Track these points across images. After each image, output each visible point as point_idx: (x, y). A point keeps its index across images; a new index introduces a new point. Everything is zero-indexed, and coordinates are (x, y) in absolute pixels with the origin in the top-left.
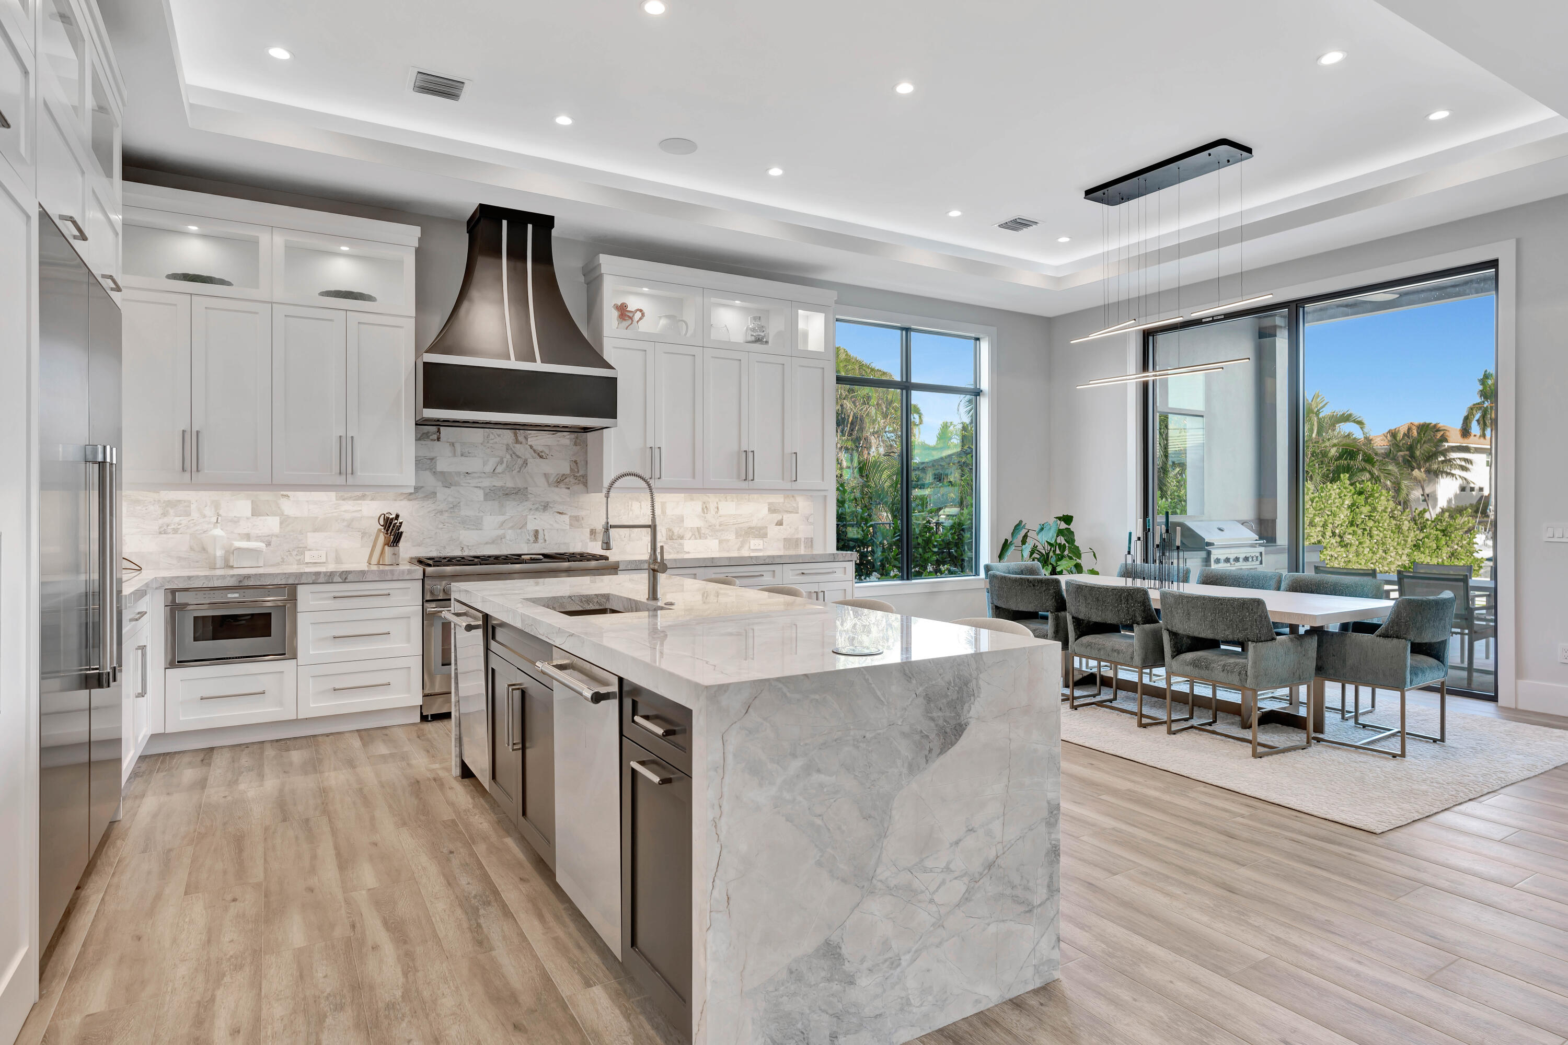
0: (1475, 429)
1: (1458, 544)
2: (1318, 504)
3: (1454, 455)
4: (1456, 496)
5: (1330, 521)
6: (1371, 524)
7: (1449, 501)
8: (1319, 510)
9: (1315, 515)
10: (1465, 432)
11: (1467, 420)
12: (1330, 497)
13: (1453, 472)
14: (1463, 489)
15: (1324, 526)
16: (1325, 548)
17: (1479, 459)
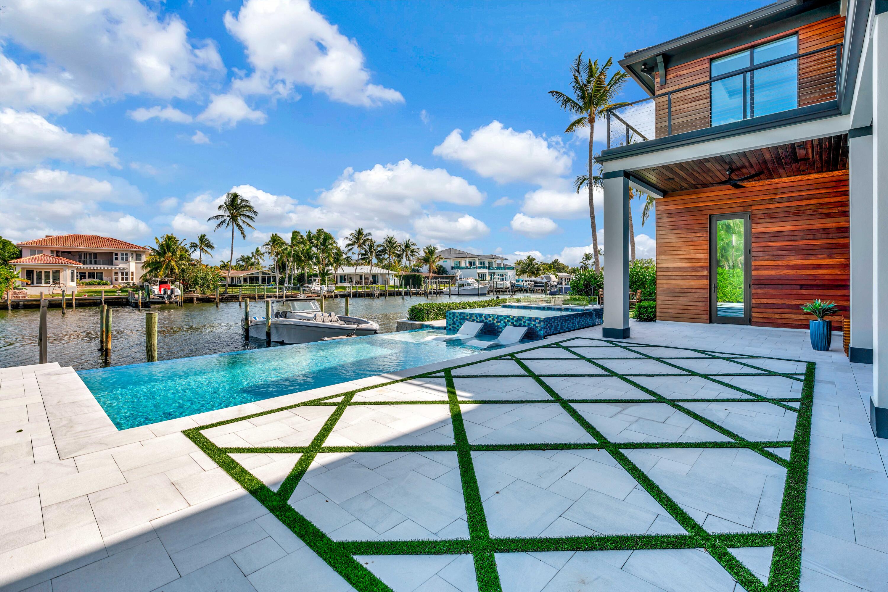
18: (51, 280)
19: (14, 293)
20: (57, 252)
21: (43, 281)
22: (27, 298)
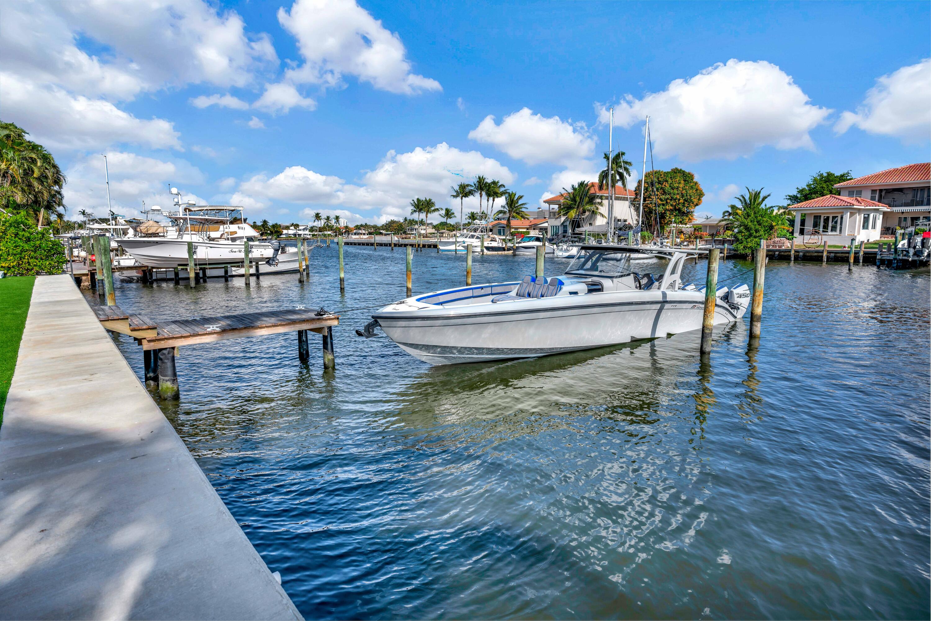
17: (605, 202)
18: (839, 228)
19: (774, 242)
20: (881, 191)
21: (830, 228)
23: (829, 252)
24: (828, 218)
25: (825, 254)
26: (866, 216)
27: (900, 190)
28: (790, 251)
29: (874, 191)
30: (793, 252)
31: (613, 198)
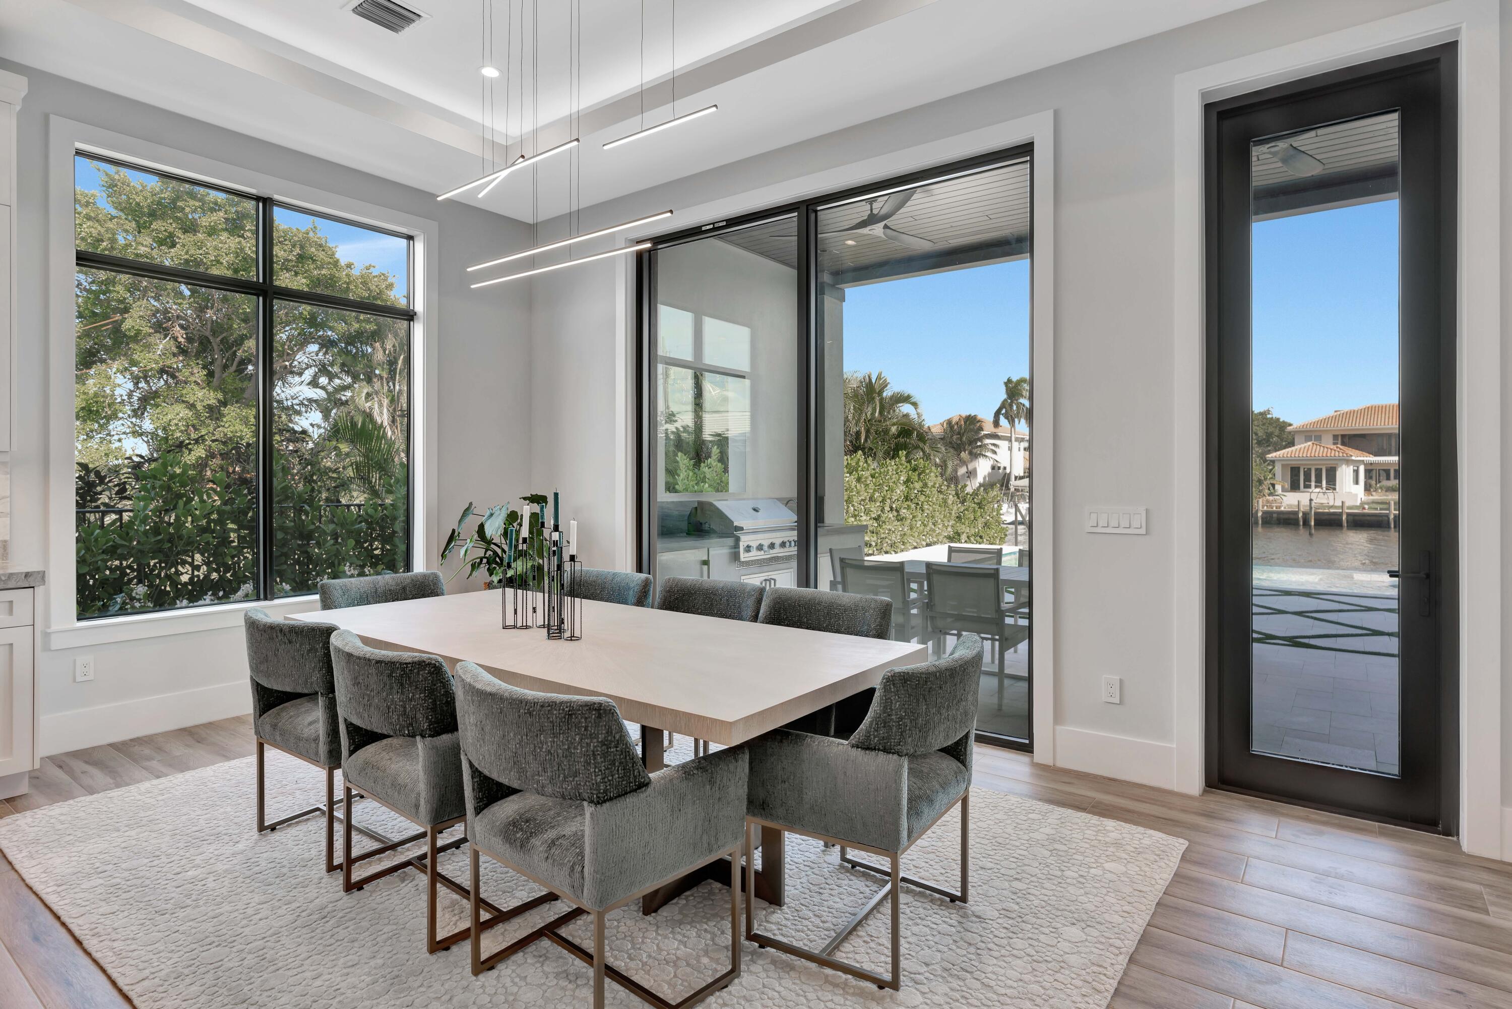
0: (1003, 421)
1: (989, 516)
2: (878, 480)
3: (987, 441)
4: (989, 474)
5: (888, 496)
6: (922, 498)
7: (985, 478)
8: (879, 485)
9: (875, 490)
10: (996, 423)
11: (997, 414)
12: (888, 473)
13: (987, 454)
14: (993, 468)
15: (883, 501)
16: (884, 522)
17: (1003, 444)
18: (1324, 482)
19: (1268, 501)
20: (1343, 436)
21: (1313, 484)
22: (1282, 509)
23: (1348, 515)
24: (1310, 470)
25: (1344, 517)
26: (1356, 468)
27: (1363, 436)
28: (1296, 513)
29: (1335, 437)
30: (1301, 515)
31: (1013, 439)
